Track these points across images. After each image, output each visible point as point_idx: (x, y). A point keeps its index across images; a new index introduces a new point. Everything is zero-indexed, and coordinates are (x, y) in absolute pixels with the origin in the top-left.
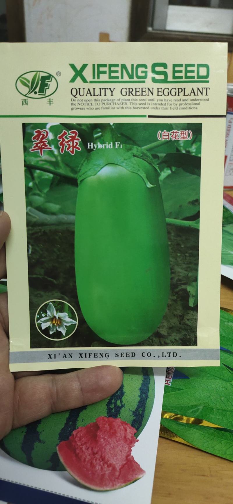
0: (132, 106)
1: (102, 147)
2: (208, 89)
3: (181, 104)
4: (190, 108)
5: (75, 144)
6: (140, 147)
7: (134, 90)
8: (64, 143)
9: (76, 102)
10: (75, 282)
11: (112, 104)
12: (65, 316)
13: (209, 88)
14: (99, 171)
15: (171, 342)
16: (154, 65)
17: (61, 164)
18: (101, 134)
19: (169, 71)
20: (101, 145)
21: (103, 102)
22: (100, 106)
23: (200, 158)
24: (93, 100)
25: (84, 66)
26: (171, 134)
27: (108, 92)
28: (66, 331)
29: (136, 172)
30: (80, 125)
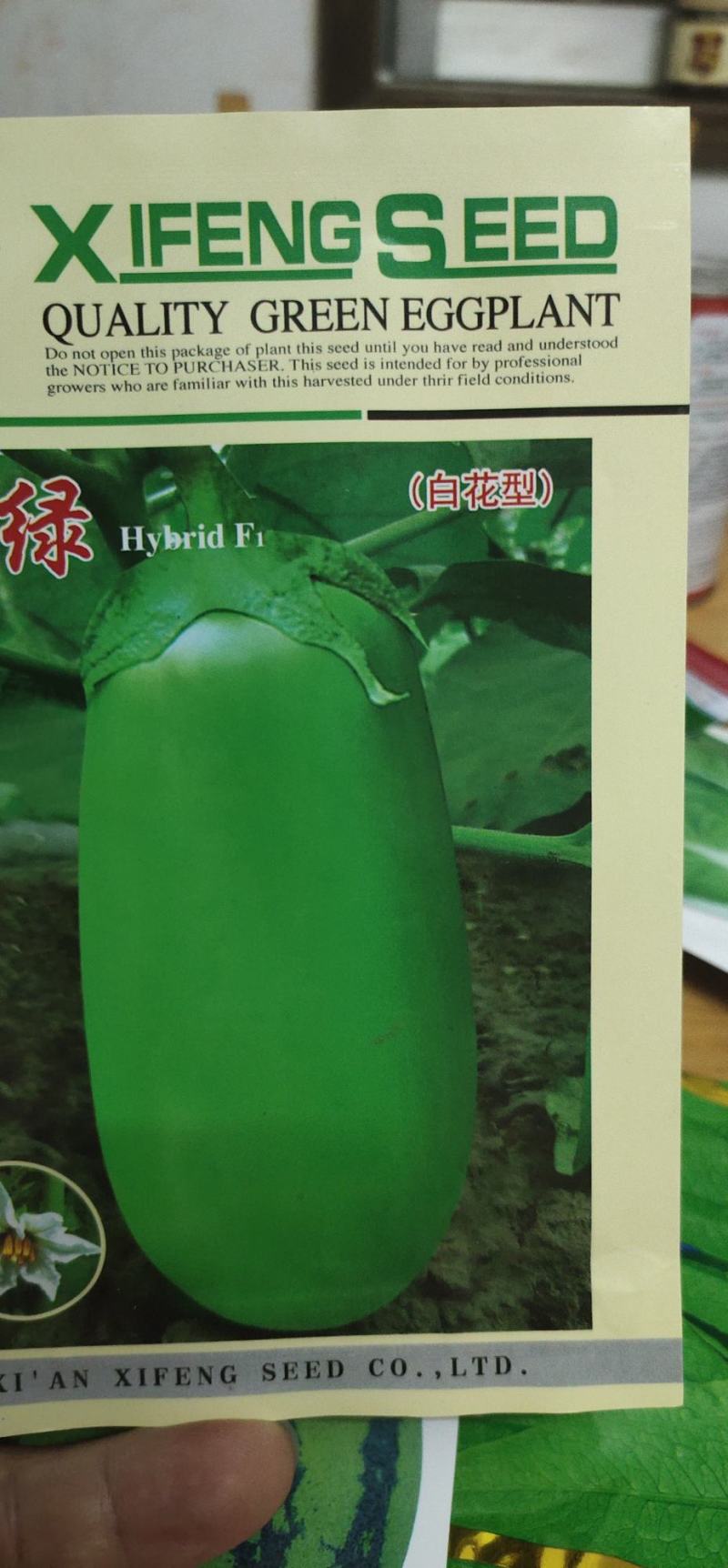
0: (299, 374)
1: (183, 544)
2: (613, 299)
3: (500, 364)
4: (541, 379)
5: (67, 535)
6: (340, 541)
7: (308, 308)
8: (21, 530)
9: (67, 363)
10: (87, 1090)
12: (50, 1224)
13: (618, 296)
14: (172, 641)
15: (485, 1314)
16: (388, 205)
17: (14, 619)
18: (176, 491)
19: (452, 227)
20: (176, 534)
21: (180, 359)
22: (169, 377)
23: (586, 581)
24: (138, 354)
25: (97, 214)
26: (468, 484)
27: (200, 318)
28: (58, 1283)
29: (325, 643)
30: (85, 454)
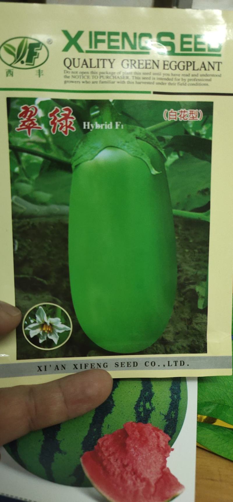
0: (134, 80)
1: (100, 128)
3: (190, 80)
4: (200, 85)
5: (68, 124)
6: (144, 127)
7: (137, 62)
8: (56, 121)
9: (70, 75)
10: (69, 283)
11: (112, 77)
12: (57, 321)
13: (221, 63)
14: (97, 155)
15: (178, 349)
16: (160, 35)
17: (53, 147)
18: (99, 112)
19: (177, 42)
20: (99, 125)
21: (101, 75)
22: (98, 80)
23: (211, 142)
24: (90, 73)
25: (80, 34)
26: (179, 114)
27: (107, 64)
28: (58, 339)
29: (139, 157)
30: (74, 101)
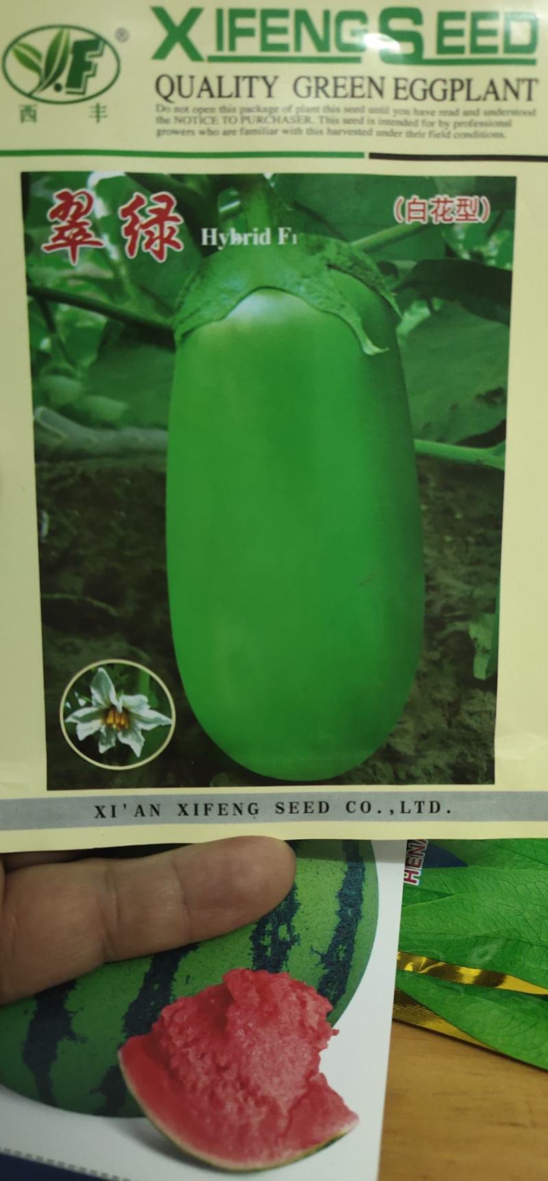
0: (324, 127)
1: (243, 242)
2: (534, 84)
3: (460, 124)
4: (483, 135)
5: (166, 233)
6: (346, 240)
7: (331, 82)
8: (137, 227)
9: (170, 115)
10: (167, 613)
12: (139, 703)
13: (536, 81)
14: (234, 307)
15: (424, 773)
16: (388, 14)
17: (129, 288)
18: (239, 206)
19: (428, 31)
20: (239, 235)
21: (246, 114)
22: (238, 126)
23: (509, 274)
24: (217, 110)
25: (194, 14)
26: (433, 206)
27: (260, 87)
28: (142, 744)
29: (336, 312)
30: (179, 177)
